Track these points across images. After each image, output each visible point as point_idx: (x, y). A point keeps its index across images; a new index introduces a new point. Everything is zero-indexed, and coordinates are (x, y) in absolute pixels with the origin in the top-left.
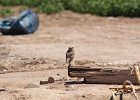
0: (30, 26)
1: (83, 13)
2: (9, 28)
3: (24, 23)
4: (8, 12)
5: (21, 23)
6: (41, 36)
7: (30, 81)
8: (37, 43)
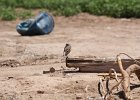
0: (46, 27)
1: (99, 15)
2: (27, 29)
3: (41, 25)
4: (29, 15)
5: (38, 24)
6: (56, 36)
7: (37, 72)
8: (51, 42)
